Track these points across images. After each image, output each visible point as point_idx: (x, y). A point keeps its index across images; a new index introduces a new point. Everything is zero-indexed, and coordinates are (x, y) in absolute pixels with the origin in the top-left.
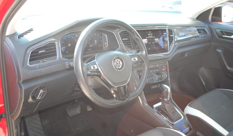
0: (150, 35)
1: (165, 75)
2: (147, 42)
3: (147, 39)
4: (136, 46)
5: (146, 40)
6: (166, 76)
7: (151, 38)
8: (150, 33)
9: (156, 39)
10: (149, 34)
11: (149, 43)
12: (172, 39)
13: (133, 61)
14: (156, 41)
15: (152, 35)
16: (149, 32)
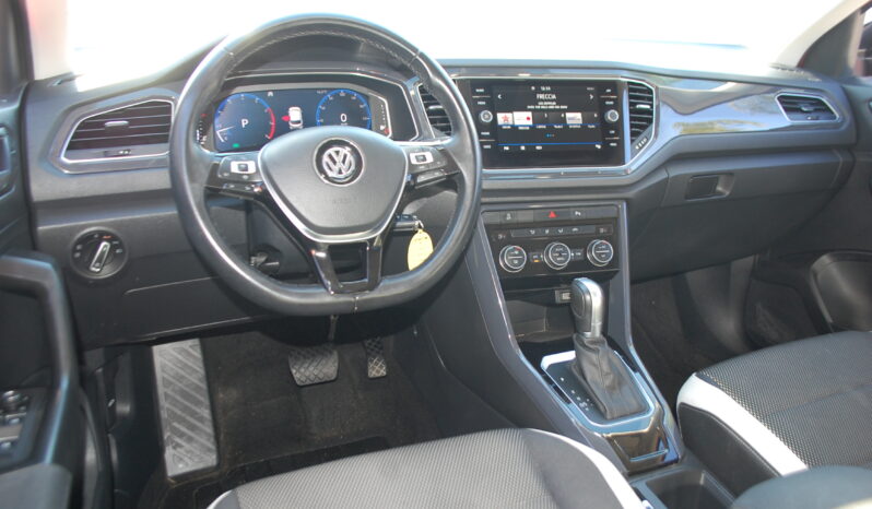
0: (547, 102)
1: (608, 248)
2: (530, 123)
3: (533, 111)
4: (483, 133)
5: (529, 114)
6: (610, 253)
7: (548, 111)
8: (545, 92)
9: (569, 115)
10: (541, 96)
11: (540, 127)
12: (650, 121)
13: (414, 162)
14: (568, 122)
15: (552, 101)
16: (543, 89)
